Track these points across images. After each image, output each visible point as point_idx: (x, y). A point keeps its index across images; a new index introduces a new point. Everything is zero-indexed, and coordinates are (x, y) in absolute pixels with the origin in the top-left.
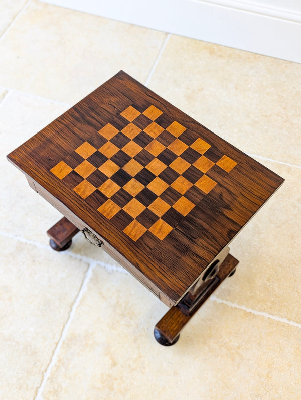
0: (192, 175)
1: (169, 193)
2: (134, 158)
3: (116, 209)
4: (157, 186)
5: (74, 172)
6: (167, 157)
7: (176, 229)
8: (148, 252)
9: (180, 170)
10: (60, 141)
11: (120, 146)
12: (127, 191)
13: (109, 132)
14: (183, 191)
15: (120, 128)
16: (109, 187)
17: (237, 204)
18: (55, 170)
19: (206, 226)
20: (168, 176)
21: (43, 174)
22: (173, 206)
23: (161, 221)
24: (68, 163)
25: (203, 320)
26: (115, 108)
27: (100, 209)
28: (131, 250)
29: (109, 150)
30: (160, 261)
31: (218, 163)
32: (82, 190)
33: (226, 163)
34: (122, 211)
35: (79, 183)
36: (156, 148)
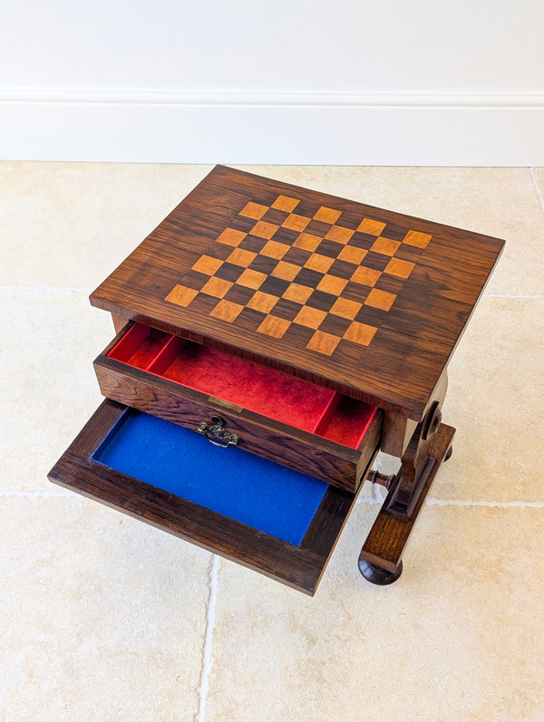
0: (375, 262)
1: (351, 289)
2: (283, 260)
3: (284, 325)
4: (331, 285)
5: (201, 295)
6: (329, 249)
7: (383, 328)
8: (355, 364)
9: (355, 260)
10: (165, 262)
11: (257, 250)
12: (291, 299)
13: (231, 237)
14: (371, 282)
15: (246, 230)
16: (261, 300)
17: (455, 282)
18: (173, 298)
19: (425, 316)
20: (342, 270)
22: (365, 303)
23: (356, 324)
24: (189, 285)
25: (428, 537)
26: (227, 208)
27: (261, 329)
28: (329, 367)
29: (241, 258)
30: (376, 370)
31: (405, 241)
32: (223, 313)
33: (417, 239)
34: (293, 325)
35: (215, 306)
36: (310, 242)
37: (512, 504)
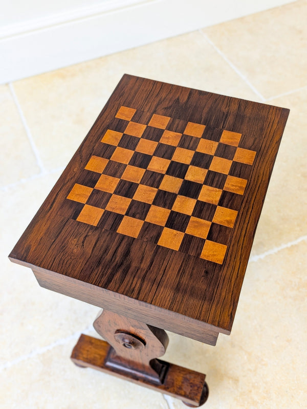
0: (154, 134)
9: (153, 145)
14: (177, 135)
15: (119, 218)
17: (170, 96)
19: (206, 109)
21: (230, 269)
31: (129, 119)
33: (125, 114)
35: (221, 226)
36: (133, 173)
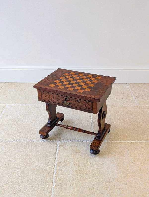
0: (90, 81)
1: (86, 84)
2: (72, 81)
4: (82, 84)
5: (56, 85)
6: (81, 79)
7: (92, 89)
9: (86, 80)
10: (48, 81)
11: (67, 79)
13: (62, 78)
15: (65, 77)
17: (106, 83)
20: (84, 82)
22: (89, 86)
23: (87, 88)
24: (53, 84)
26: (61, 74)
27: (68, 90)
28: (82, 94)
29: (64, 80)
31: (96, 78)
32: (60, 88)
33: (99, 78)
34: (74, 89)
36: (78, 78)
37: (124, 141)
